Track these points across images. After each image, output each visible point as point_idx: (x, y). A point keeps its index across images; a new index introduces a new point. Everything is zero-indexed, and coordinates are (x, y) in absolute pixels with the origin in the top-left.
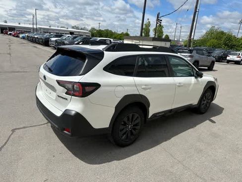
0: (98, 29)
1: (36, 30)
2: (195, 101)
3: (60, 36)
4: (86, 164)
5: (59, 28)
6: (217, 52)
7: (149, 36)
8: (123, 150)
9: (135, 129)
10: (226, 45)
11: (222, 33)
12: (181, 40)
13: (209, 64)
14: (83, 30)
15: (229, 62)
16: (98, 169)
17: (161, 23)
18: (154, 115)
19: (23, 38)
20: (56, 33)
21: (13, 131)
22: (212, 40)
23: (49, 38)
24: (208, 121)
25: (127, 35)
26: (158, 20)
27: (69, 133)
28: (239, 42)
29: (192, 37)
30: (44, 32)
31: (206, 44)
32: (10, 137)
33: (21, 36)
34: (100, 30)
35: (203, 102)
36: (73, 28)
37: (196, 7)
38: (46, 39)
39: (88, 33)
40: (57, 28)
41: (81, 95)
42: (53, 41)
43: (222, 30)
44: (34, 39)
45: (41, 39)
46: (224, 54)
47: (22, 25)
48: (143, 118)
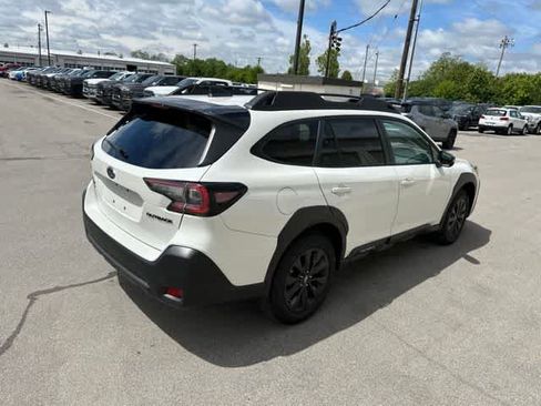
0: (191, 58)
1: (49, 60)
2: (434, 218)
3: (108, 75)
4: (217, 367)
5: (102, 57)
6: (459, 109)
7: (308, 73)
8: (292, 331)
9: (315, 284)
10: (474, 92)
11: (466, 66)
12: (377, 83)
13: (446, 136)
14: (158, 59)
15: (483, 129)
16: (244, 377)
17: (339, 45)
18: (356, 251)
19: (19, 79)
20: (96, 67)
21: (32, 297)
22: (445, 83)
23: (81, 80)
24: (462, 260)
25: (259, 71)
26: (332, 38)
27: (178, 300)
28: (501, 85)
29: (406, 76)
30: (66, 65)
31: (432, 90)
32: (26, 312)
33: (12, 73)
34: (197, 61)
35: (450, 220)
36: (134, 55)
37: (414, 11)
38: (73, 81)
39: (168, 67)
40: (97, 57)
41: (206, 210)
42: (92, 87)
43: (466, 60)
44: (46, 82)
45: (63, 80)
46: (472, 114)
47: (13, 49)
48: (334, 259)
